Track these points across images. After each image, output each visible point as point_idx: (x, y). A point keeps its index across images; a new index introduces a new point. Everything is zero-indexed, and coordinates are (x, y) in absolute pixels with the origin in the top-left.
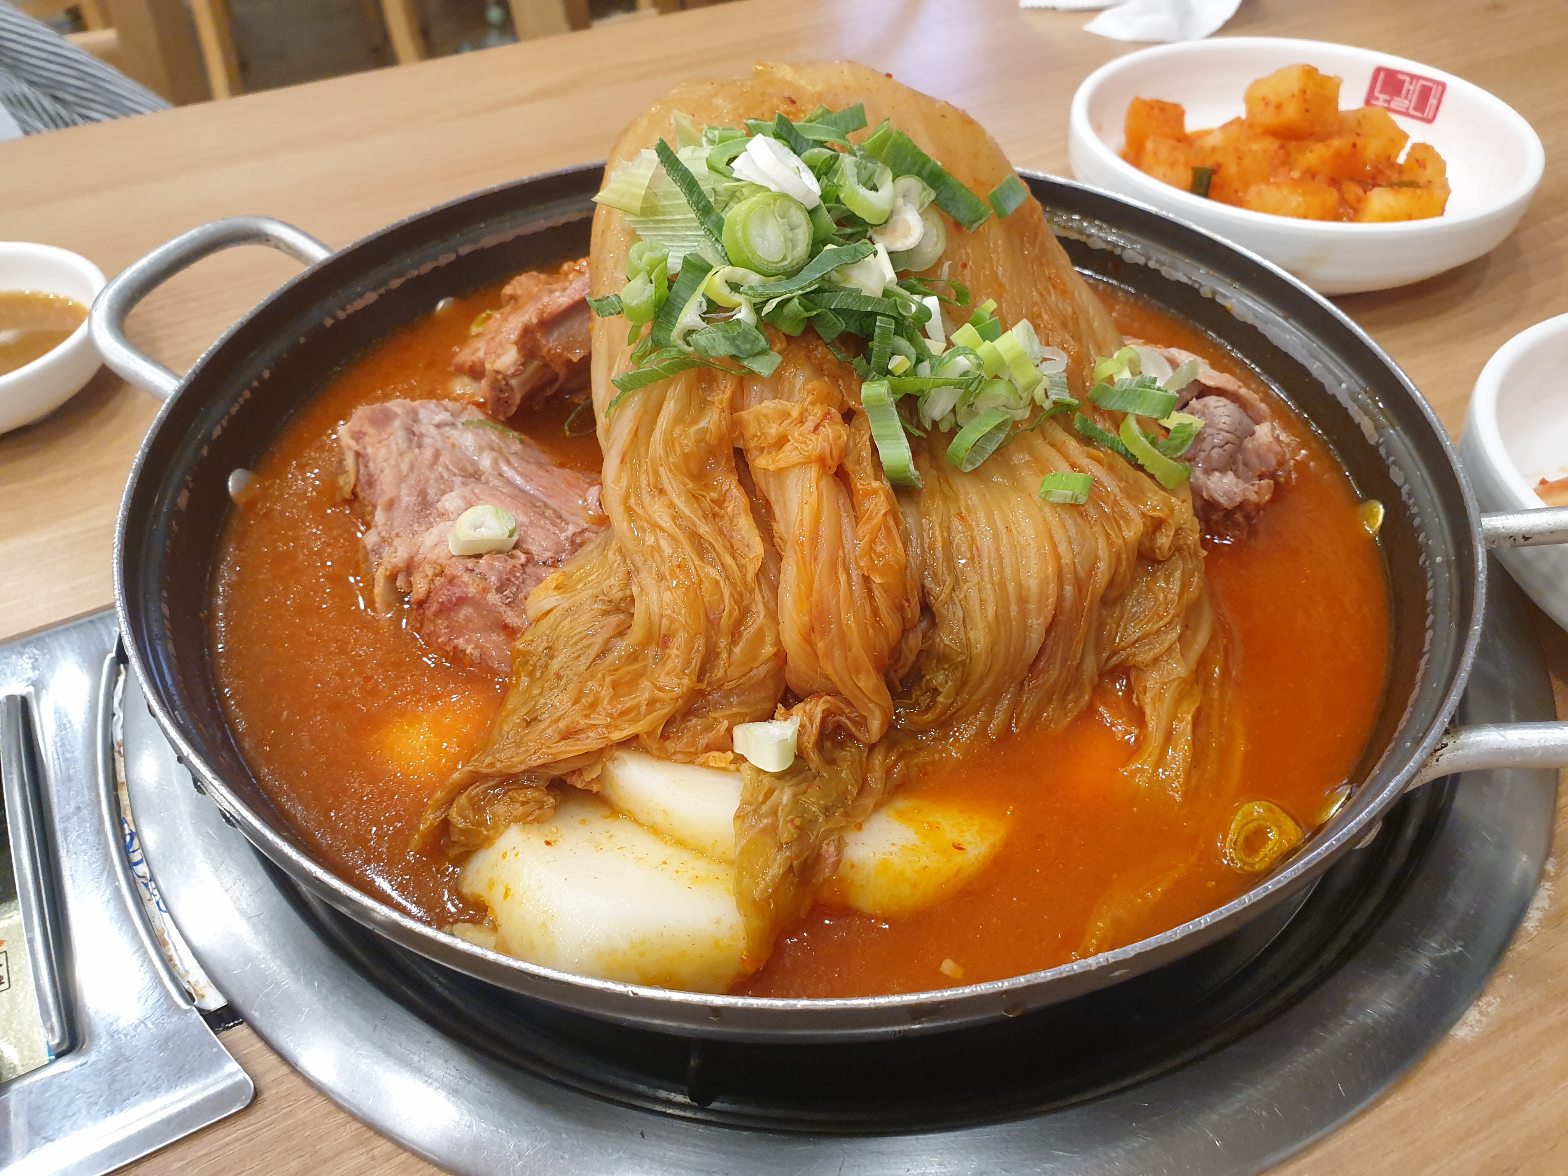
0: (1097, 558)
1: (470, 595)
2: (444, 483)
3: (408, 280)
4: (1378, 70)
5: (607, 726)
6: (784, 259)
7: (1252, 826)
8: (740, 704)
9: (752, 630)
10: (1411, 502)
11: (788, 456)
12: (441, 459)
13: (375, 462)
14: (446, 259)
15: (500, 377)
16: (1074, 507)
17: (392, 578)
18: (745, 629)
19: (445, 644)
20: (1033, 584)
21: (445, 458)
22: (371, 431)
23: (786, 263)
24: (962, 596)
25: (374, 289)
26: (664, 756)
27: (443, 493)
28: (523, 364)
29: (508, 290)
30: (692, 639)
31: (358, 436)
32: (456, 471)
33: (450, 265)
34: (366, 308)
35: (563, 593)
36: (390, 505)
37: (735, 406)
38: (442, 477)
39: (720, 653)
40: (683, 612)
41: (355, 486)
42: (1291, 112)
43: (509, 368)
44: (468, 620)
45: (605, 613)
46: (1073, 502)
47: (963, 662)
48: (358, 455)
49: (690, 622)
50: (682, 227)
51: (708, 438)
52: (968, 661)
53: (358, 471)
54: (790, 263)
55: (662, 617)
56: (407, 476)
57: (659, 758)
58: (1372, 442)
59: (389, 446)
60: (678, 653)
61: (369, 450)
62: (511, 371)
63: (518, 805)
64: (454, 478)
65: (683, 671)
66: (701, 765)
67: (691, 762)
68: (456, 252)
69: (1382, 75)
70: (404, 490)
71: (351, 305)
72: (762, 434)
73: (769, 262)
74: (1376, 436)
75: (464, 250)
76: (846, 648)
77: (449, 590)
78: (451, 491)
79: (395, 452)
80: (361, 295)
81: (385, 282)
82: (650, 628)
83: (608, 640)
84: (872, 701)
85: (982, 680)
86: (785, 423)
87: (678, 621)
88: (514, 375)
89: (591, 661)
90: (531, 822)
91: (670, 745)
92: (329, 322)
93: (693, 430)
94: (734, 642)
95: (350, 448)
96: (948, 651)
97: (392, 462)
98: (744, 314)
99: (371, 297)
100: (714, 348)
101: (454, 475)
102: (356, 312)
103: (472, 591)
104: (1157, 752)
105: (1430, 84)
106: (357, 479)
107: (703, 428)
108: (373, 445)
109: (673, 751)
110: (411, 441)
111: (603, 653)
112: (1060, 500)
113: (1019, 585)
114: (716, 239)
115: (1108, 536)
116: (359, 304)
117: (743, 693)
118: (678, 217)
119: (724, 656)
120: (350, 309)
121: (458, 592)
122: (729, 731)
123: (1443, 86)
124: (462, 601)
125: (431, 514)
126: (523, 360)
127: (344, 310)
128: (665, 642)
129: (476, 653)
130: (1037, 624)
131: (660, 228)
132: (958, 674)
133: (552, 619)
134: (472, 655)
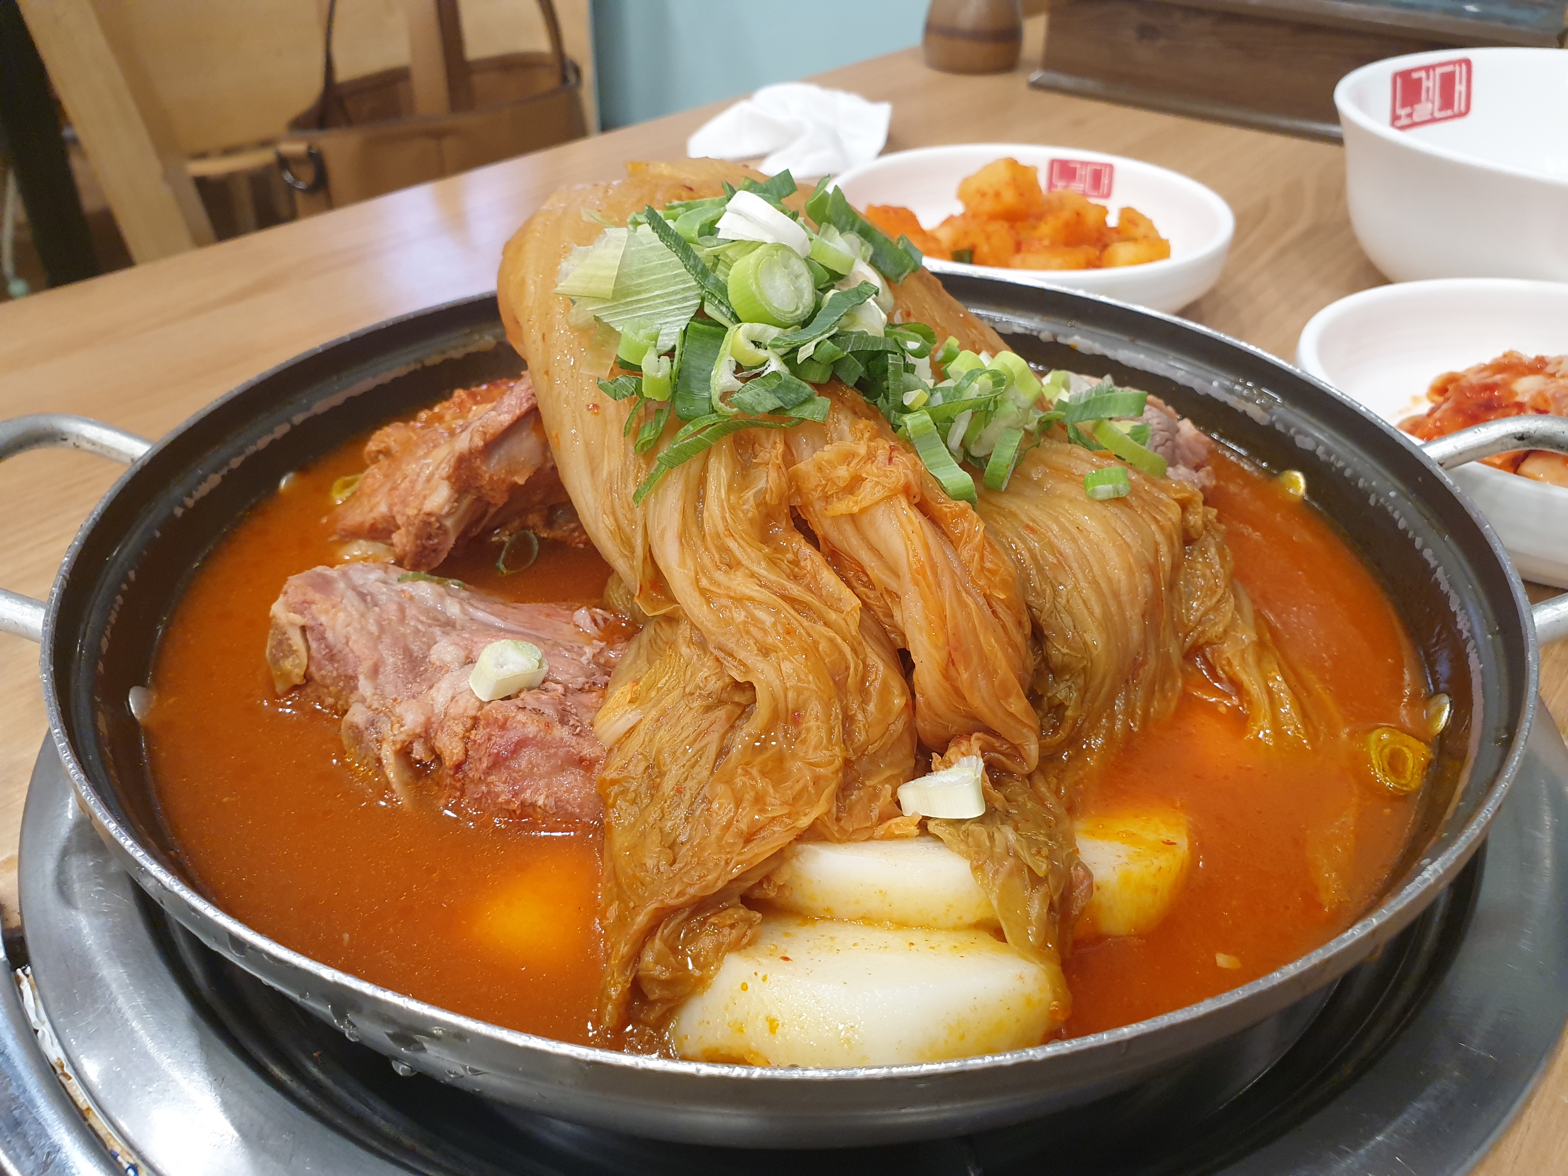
0: (1157, 544)
1: (531, 736)
2: (424, 636)
3: (248, 459)
4: (1053, 162)
5: (789, 815)
6: (797, 309)
7: (1387, 751)
8: (889, 766)
9: (877, 684)
10: (1333, 458)
11: (868, 493)
12: (408, 611)
13: (333, 629)
14: (281, 430)
15: (433, 519)
16: (1119, 501)
17: (404, 753)
18: (871, 685)
19: (508, 802)
20: (1119, 574)
21: (411, 611)
22: (317, 597)
23: (799, 312)
24: (1064, 601)
25: (216, 471)
26: (846, 838)
27: (429, 647)
28: (456, 501)
29: (372, 446)
30: (827, 706)
31: (301, 607)
32: (429, 621)
33: (285, 436)
34: (212, 492)
35: (640, 704)
36: (375, 672)
37: (789, 459)
38: (419, 631)
39: (855, 715)
40: (811, 678)
41: (308, 667)
42: (1009, 198)
43: (442, 508)
44: (532, 765)
45: (708, 709)
46: (1116, 496)
47: (1084, 669)
48: (303, 629)
49: (822, 688)
50: (660, 303)
51: (768, 497)
52: (1089, 664)
53: (308, 649)
54: (802, 312)
55: (786, 689)
56: (379, 637)
57: (839, 841)
58: (1263, 422)
59: (345, 609)
60: (819, 723)
61: (323, 619)
62: (446, 509)
63: (726, 931)
64: (431, 629)
65: (830, 740)
66: (882, 838)
67: (870, 838)
68: (289, 420)
69: (1056, 167)
70: (386, 653)
71: (196, 490)
72: (828, 480)
73: (786, 313)
74: (1268, 417)
75: (299, 419)
76: (990, 673)
77: (502, 737)
78: (436, 643)
79: (355, 615)
80: (204, 478)
81: (226, 462)
82: (776, 706)
83: (723, 737)
84: (1025, 725)
85: (1102, 683)
86: (852, 465)
87: (807, 689)
88: (449, 514)
89: (712, 763)
90: (745, 947)
91: (849, 825)
92: (179, 512)
93: (750, 494)
94: (865, 702)
95: (293, 624)
96: (1066, 659)
97: (356, 625)
98: (775, 365)
99: (215, 479)
100: (760, 403)
101: (430, 626)
102: (202, 498)
103: (532, 730)
104: (1269, 714)
105: (1098, 168)
106: (310, 658)
107: (760, 490)
108: (326, 612)
109: (851, 829)
110: (365, 601)
111: (723, 752)
112: (1104, 496)
113: (1109, 580)
114: (720, 301)
115: (1157, 521)
116: (204, 489)
117: (887, 755)
118: (656, 293)
119: (860, 716)
120: (197, 495)
121: (513, 736)
122: (894, 794)
123: (1111, 167)
124: (521, 744)
125: (426, 670)
126: (456, 496)
127: (190, 496)
128: (795, 717)
129: (551, 802)
130: (1133, 613)
131: (634, 311)
132: (1081, 681)
133: (642, 734)
134: (545, 806)
